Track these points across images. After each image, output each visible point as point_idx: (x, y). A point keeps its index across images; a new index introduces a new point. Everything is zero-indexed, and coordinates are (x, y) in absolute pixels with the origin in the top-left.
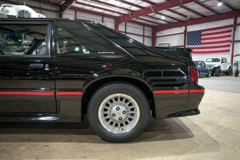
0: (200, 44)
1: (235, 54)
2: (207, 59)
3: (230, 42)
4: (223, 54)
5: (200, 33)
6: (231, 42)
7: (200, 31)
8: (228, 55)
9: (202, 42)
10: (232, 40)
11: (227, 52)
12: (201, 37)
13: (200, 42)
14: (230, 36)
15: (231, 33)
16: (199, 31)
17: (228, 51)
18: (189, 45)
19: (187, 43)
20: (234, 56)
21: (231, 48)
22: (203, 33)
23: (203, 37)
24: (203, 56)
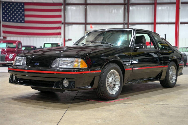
0: (23, 21)
1: (67, 39)
2: (45, 44)
3: (61, 24)
4: (54, 37)
5: (23, 7)
6: (63, 24)
7: (23, 4)
8: (60, 39)
9: (27, 19)
10: (63, 21)
11: (59, 36)
12: (24, 12)
13: (23, 19)
14: (60, 16)
15: (62, 13)
16: (21, 3)
17: (59, 34)
18: (5, 21)
19: (3, 19)
20: (66, 41)
21: (62, 31)
22: (26, 7)
23: (27, 13)
24: (28, 38)
